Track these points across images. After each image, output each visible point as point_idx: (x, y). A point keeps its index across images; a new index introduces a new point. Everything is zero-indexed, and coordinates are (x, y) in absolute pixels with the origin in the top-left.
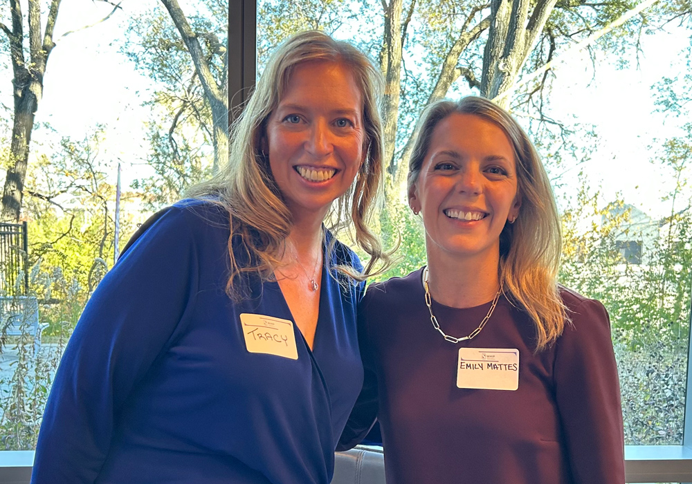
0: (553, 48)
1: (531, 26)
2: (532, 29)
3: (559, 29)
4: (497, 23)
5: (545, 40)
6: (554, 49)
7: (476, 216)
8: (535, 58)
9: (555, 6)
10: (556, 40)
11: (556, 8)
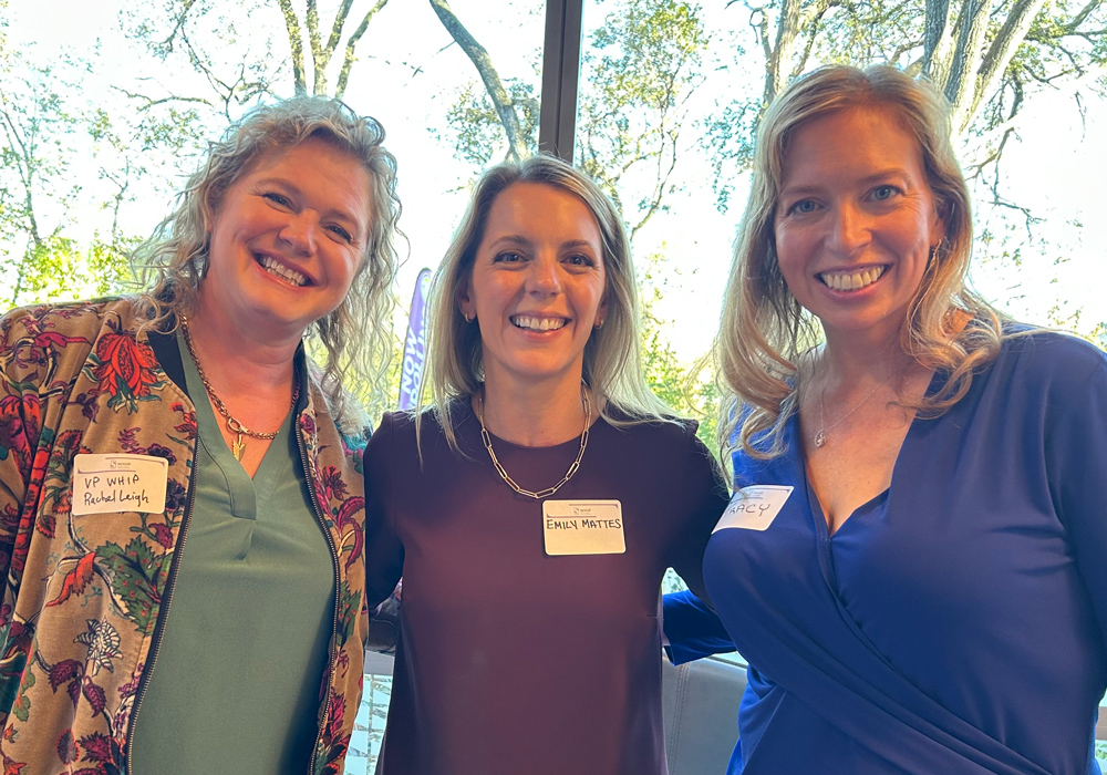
0: (1019, 97)
1: (985, 69)
2: (987, 73)
3: (1031, 71)
4: (932, 65)
5: (1008, 87)
6: (1021, 100)
7: (555, 324)
8: (990, 114)
9: (1026, 38)
10: (1025, 88)
11: (1028, 42)
